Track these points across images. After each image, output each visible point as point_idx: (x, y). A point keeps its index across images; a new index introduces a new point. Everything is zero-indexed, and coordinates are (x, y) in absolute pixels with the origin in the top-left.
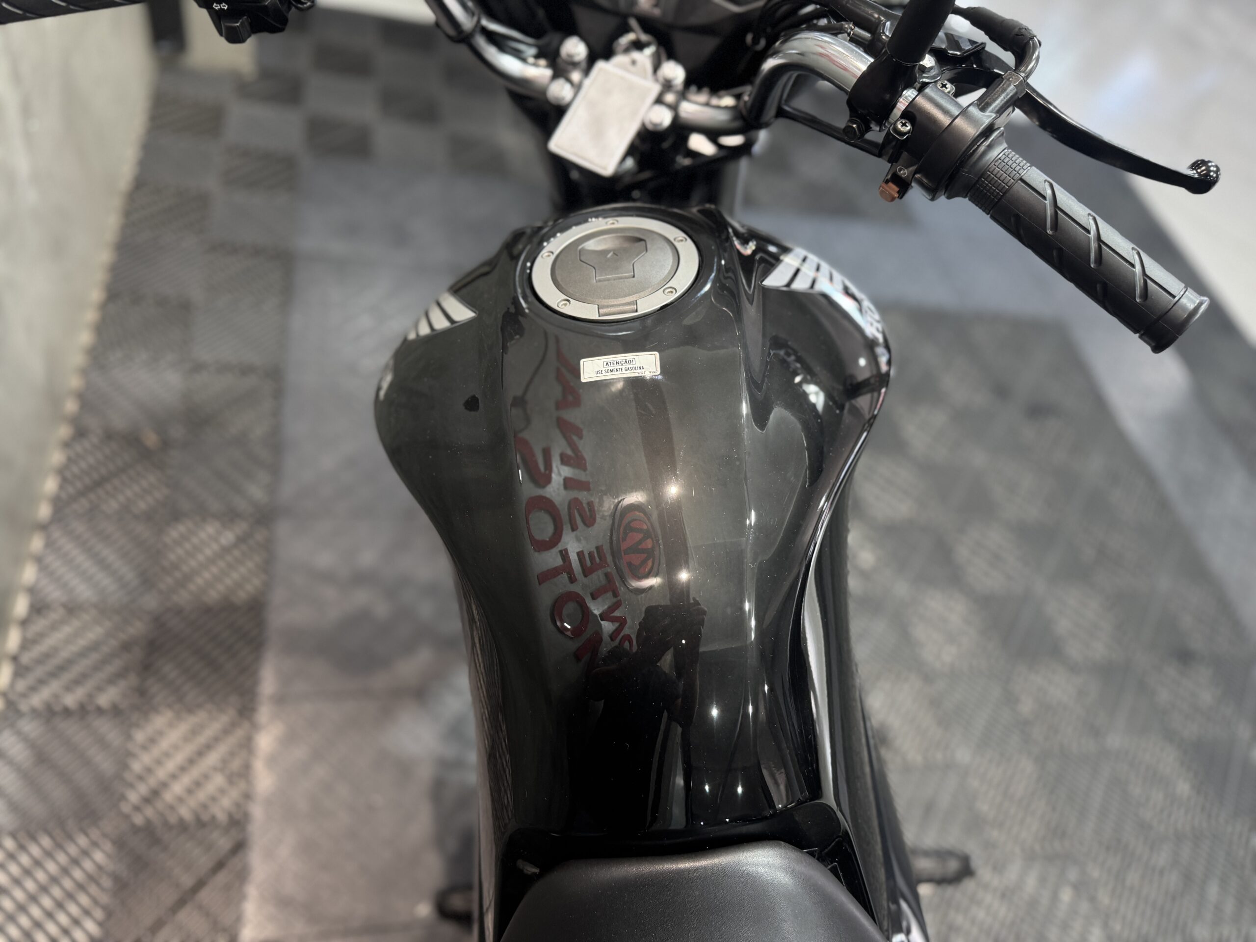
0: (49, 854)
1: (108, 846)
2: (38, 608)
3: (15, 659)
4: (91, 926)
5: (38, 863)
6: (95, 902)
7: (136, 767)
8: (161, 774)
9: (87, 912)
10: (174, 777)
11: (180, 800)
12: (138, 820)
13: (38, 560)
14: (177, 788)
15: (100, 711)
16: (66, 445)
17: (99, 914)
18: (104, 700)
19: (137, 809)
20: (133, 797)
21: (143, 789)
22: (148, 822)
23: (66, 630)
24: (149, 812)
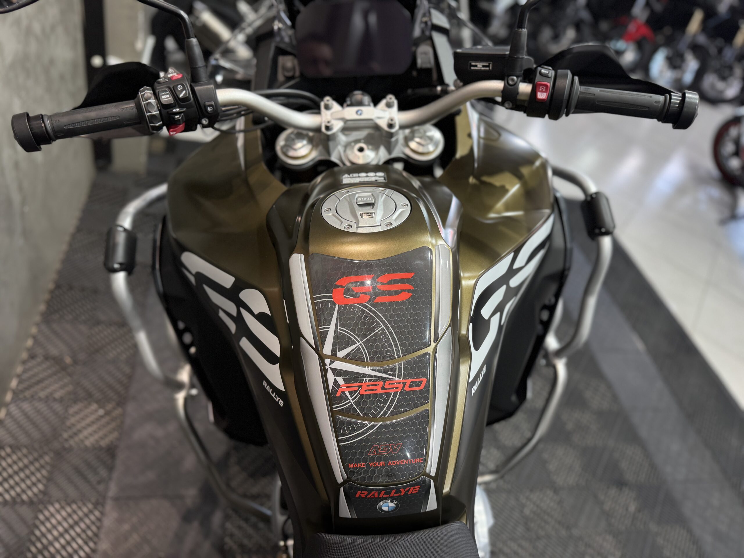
0: (25, 456)
1: (52, 454)
2: (32, 357)
3: (19, 376)
4: (41, 486)
5: (20, 459)
6: (43, 476)
7: (68, 423)
8: (79, 426)
9: (39, 481)
10: (85, 428)
11: (86, 438)
12: (67, 445)
13: (34, 337)
14: (85, 433)
15: (55, 400)
16: (52, 292)
17: (44, 481)
18: (57, 395)
19: (66, 440)
20: (65, 435)
21: (70, 432)
22: (71, 446)
23: (44, 366)
24: (72, 442)
